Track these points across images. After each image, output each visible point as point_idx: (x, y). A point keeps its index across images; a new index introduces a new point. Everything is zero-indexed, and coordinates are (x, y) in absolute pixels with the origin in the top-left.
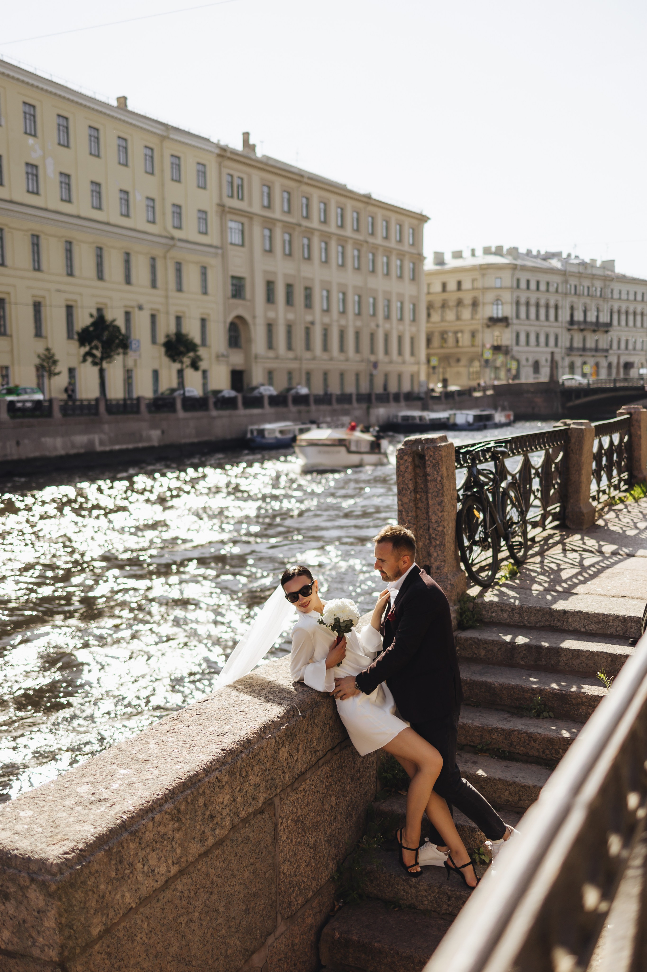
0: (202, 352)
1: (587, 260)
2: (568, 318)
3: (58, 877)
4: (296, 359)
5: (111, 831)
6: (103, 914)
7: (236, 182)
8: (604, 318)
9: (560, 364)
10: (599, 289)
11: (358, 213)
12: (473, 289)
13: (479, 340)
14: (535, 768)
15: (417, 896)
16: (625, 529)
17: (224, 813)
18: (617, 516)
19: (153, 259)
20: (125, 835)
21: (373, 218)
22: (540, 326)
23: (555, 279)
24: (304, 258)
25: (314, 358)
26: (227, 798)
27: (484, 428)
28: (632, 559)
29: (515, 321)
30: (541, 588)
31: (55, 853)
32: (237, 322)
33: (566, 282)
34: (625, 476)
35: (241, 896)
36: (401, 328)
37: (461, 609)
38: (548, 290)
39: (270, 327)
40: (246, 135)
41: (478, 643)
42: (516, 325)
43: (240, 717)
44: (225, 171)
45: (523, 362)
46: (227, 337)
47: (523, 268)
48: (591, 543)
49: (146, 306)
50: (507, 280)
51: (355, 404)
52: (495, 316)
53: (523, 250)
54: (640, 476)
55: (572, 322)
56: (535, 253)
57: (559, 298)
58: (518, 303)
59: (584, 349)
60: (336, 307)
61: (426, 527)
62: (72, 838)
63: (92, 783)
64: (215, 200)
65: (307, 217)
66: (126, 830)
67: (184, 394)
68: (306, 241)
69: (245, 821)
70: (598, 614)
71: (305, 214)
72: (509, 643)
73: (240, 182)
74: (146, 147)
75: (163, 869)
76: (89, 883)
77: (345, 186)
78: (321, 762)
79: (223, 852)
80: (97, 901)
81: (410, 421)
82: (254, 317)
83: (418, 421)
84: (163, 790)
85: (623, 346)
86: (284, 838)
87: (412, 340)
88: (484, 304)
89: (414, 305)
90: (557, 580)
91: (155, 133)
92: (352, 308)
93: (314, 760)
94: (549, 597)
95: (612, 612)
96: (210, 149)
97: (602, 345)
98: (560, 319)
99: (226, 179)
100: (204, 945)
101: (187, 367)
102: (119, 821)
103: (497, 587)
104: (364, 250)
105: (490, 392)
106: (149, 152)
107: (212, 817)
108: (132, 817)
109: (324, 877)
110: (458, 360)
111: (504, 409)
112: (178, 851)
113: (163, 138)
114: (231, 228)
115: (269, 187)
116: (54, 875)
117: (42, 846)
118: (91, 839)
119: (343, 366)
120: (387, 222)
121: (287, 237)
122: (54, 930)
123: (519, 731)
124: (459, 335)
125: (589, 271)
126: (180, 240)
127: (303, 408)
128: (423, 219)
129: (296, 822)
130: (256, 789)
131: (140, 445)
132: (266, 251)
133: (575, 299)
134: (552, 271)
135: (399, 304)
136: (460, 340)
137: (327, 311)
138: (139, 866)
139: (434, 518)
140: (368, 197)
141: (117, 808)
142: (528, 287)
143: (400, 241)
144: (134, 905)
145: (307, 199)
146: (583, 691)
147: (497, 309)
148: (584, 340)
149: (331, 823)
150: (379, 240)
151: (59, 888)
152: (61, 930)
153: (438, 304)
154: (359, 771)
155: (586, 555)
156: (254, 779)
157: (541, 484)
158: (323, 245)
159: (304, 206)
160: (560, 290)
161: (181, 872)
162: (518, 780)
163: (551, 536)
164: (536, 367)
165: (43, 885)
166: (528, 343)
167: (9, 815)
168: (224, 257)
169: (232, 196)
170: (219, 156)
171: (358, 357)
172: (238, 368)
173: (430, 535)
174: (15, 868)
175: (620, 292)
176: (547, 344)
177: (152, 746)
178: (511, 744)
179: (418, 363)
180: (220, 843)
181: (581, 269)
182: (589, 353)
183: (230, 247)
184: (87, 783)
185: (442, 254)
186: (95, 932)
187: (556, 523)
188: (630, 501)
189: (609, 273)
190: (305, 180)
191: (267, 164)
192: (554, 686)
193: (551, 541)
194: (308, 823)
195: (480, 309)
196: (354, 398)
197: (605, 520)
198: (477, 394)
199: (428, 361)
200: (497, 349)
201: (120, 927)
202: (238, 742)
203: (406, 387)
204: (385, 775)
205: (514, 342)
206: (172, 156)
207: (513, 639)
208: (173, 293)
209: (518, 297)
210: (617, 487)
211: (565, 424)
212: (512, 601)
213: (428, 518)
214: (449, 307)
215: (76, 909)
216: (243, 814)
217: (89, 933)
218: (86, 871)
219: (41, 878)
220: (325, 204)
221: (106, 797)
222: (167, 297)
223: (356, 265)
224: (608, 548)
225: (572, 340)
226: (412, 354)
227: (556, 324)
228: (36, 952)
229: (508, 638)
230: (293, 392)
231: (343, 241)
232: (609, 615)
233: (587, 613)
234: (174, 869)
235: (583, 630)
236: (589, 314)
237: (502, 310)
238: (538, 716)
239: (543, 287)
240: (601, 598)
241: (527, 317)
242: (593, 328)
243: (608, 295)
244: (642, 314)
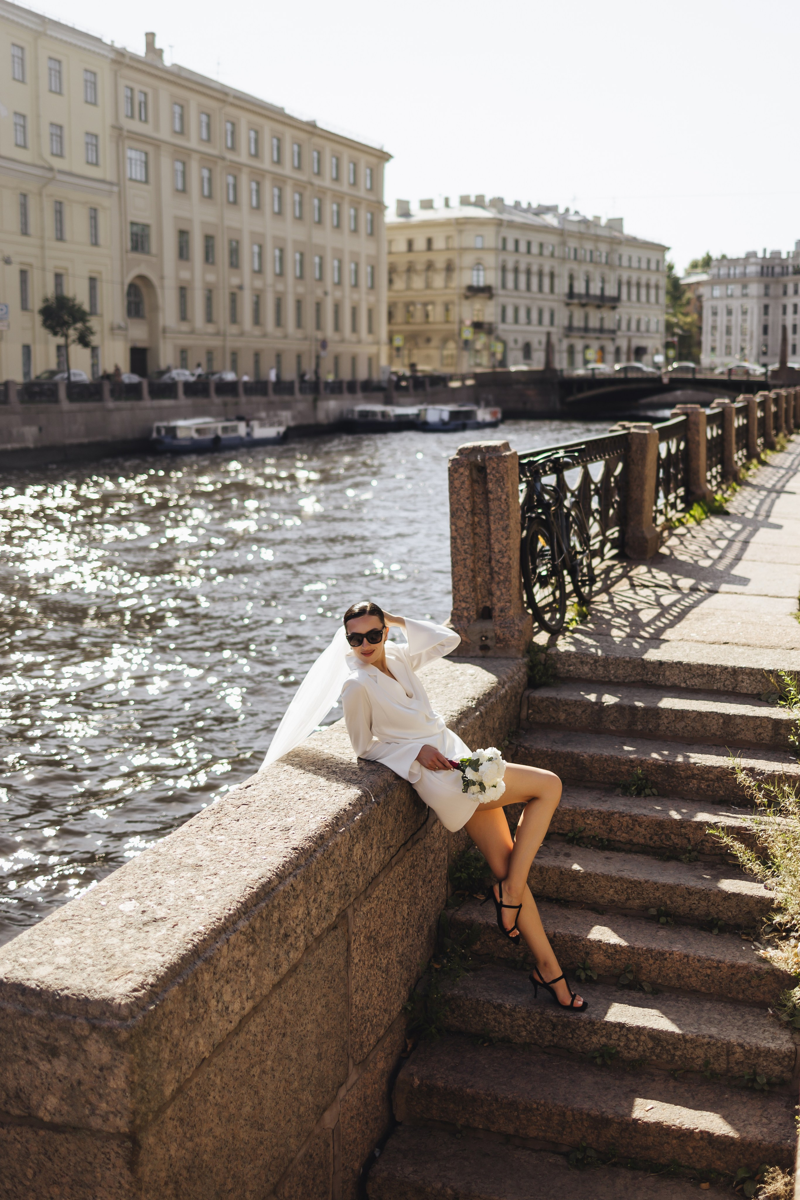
0: (93, 323)
1: (590, 217)
2: (566, 290)
3: (130, 1022)
4: (217, 334)
5: (183, 958)
6: (176, 1068)
7: (138, 97)
8: (611, 291)
9: (557, 347)
10: (604, 255)
11: (300, 146)
12: (448, 249)
13: (454, 315)
14: (641, 858)
15: (512, 1027)
16: (696, 558)
17: (299, 931)
18: (682, 543)
19: (24, 196)
20: (200, 964)
21: (319, 153)
22: (532, 299)
23: (551, 240)
24: (229, 202)
25: (242, 334)
26: (302, 910)
27: (463, 428)
28: (716, 597)
29: (501, 292)
30: (623, 635)
31: (122, 990)
32: (139, 283)
33: (564, 244)
34: (681, 491)
35: (313, 1038)
36: (355, 296)
37: (531, 661)
38: (541, 254)
39: (183, 292)
40: (150, 37)
41: (556, 704)
42: (502, 297)
43: (301, 806)
44: (122, 83)
45: (511, 344)
46: (126, 303)
47: (511, 224)
48: (662, 577)
49: (15, 259)
50: (490, 239)
51: (298, 395)
52: (475, 284)
53: (509, 201)
54: (699, 492)
55: (571, 294)
56: (524, 205)
57: (555, 263)
58: (504, 269)
59: (586, 329)
60: (271, 267)
61: (486, 559)
62: (137, 970)
63: (137, 899)
64: (109, 120)
65: (233, 148)
66: (199, 957)
67: (69, 378)
68: (231, 180)
69: (318, 939)
70: (702, 665)
71: (229, 144)
72: (596, 703)
73: (143, 99)
74: (14, 45)
75: (236, 1006)
76: (163, 1028)
77: (282, 109)
78: (394, 861)
79: (297, 981)
80: (171, 1051)
81: (370, 418)
82: (162, 278)
83: (379, 418)
84: (235, 904)
85: (633, 326)
86: (356, 961)
87: (370, 313)
88: (461, 269)
89: (373, 268)
90: (637, 625)
91: (27, 27)
92: (292, 270)
93: (388, 858)
94: (636, 646)
95: (718, 663)
96: (102, 52)
97: (609, 324)
98: (557, 290)
99: (123, 93)
100: (277, 1103)
101: (74, 341)
102: (190, 946)
103: (568, 634)
104: (307, 194)
105: (470, 382)
106: (18, 52)
107: (286, 936)
108: (205, 940)
109: (396, 1007)
110: (428, 340)
111: (488, 405)
112: (253, 982)
113: (38, 35)
114: (131, 159)
115: (182, 107)
116: (123, 1019)
117: (100, 984)
118: (161, 971)
119: (280, 345)
120: (338, 159)
121: (206, 173)
122: (124, 1091)
123: (620, 813)
124: (430, 308)
125: (592, 231)
126: (61, 172)
127: (229, 399)
128: (384, 157)
129: (369, 938)
130: (329, 898)
131: (9, 446)
132: (177, 190)
133: (575, 266)
134: (547, 229)
135: (353, 266)
136: (432, 314)
137: (260, 272)
138: (213, 1002)
139: (496, 547)
140: (312, 125)
141: (183, 929)
142: (517, 249)
143: (355, 184)
144: (207, 1055)
145: (233, 124)
146: (692, 761)
147: (478, 276)
148: (586, 318)
149: (402, 940)
150: (327, 182)
151: (132, 1036)
152: (133, 1092)
153: (402, 267)
154: (430, 871)
155: (660, 591)
156: (329, 885)
157: (600, 503)
158: (254, 186)
159: (229, 133)
160: (556, 254)
161: (255, 1009)
162: (626, 874)
163: (610, 569)
164: (527, 351)
165: (110, 1034)
166: (516, 320)
167: (39, 945)
168: (121, 197)
169: (132, 117)
170: (114, 61)
171: (299, 334)
172: (140, 345)
173: (492, 569)
174: (67, 1013)
175: (630, 259)
176: (540, 322)
177: (199, 847)
178: (611, 830)
179: (377, 343)
180: (294, 969)
181: (582, 228)
182: (592, 335)
183: (129, 184)
184: (130, 899)
185: (407, 203)
186: (168, 1091)
187: (615, 552)
188: (691, 523)
189: (616, 234)
190: (231, 100)
191: (179, 76)
192: (655, 755)
193: (612, 575)
194: (381, 940)
195: (455, 275)
196: (297, 386)
197: (668, 547)
198: (455, 384)
199: (391, 340)
200: (478, 326)
201: (193, 1084)
202: (309, 839)
203: (362, 374)
204: (458, 875)
205: (499, 318)
206: (51, 58)
207: (599, 698)
208: (51, 243)
209: (504, 261)
210: (674, 506)
211: (624, 428)
212: (593, 650)
213: (490, 547)
214: (416, 271)
215: (149, 1062)
216: (317, 932)
217: (162, 1092)
218: (160, 1012)
219: (105, 1025)
220: (257, 132)
221: (163, 915)
222: (42, 247)
223: (297, 214)
224: (685, 583)
225: (571, 318)
226: (370, 330)
227: (551, 297)
228: (96, 1123)
229: (592, 697)
230: (216, 377)
231: (280, 182)
232: (716, 666)
233: (688, 665)
234: (249, 1005)
235: (683, 685)
236: (592, 285)
237: (485, 277)
238: (639, 794)
239: (535, 249)
240: (700, 645)
241: (516, 287)
242: (597, 302)
243: (617, 262)
244: (657, 287)
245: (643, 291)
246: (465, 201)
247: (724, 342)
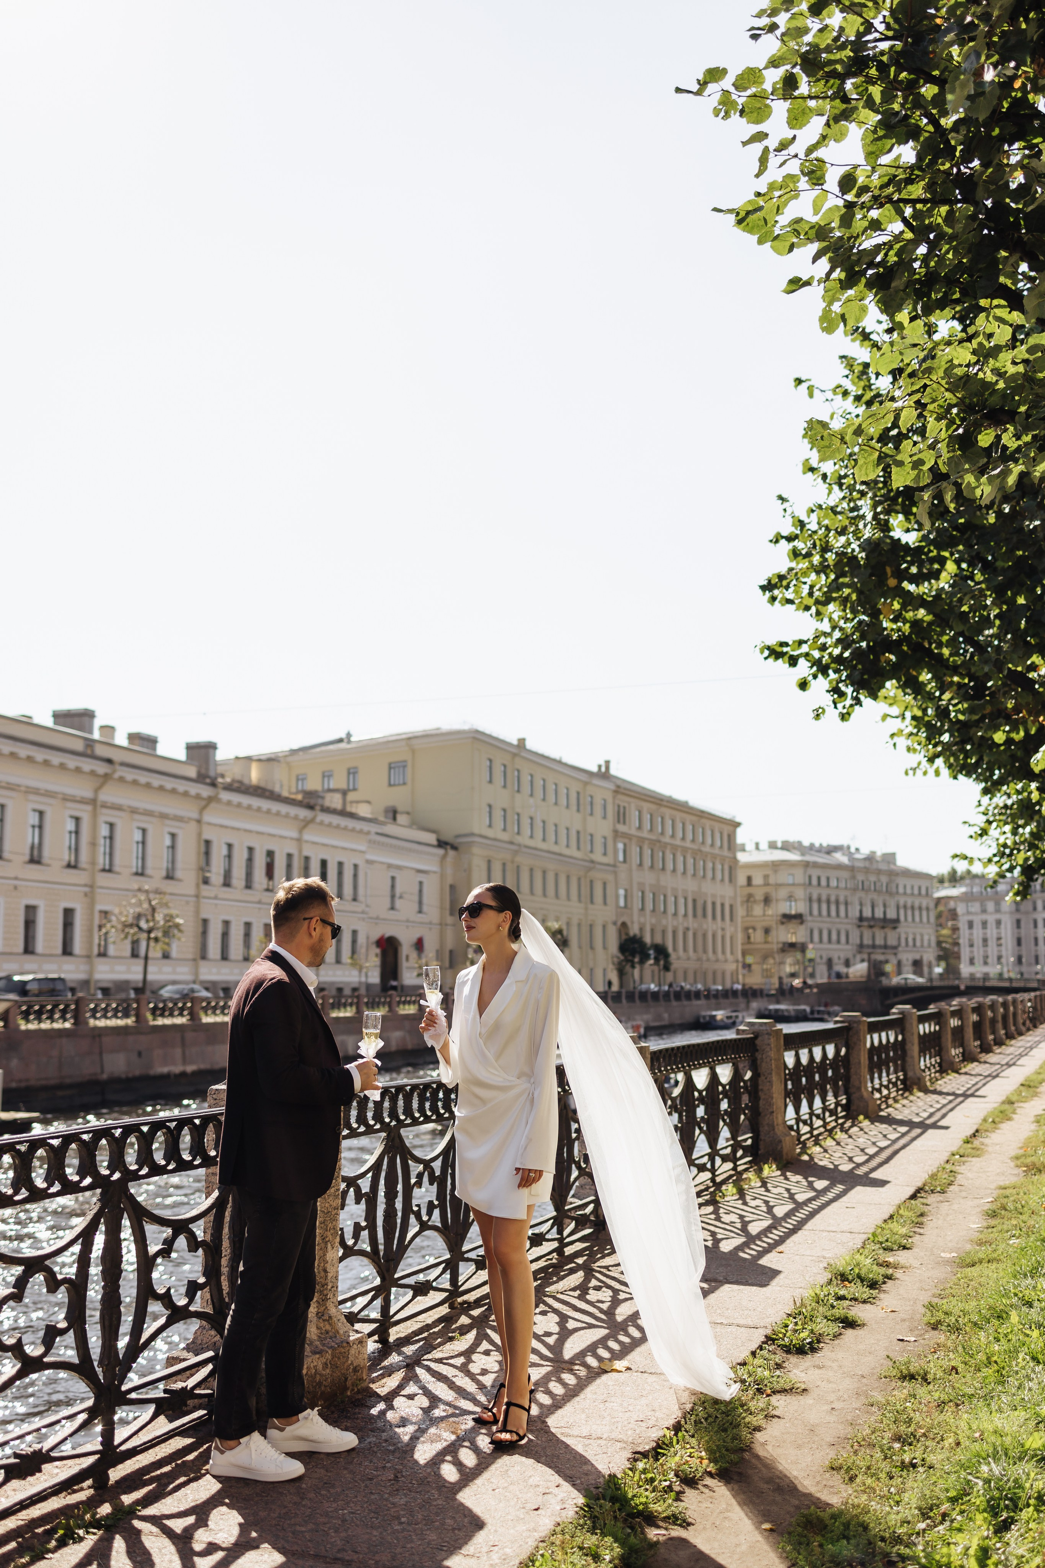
1: (868, 853)
2: (858, 915)
8: (891, 914)
9: (853, 962)
10: (885, 884)
11: (693, 826)
12: (765, 885)
13: (772, 937)
21: (703, 829)
22: (832, 923)
23: (845, 875)
29: (809, 918)
33: (853, 877)
38: (838, 887)
42: (810, 921)
45: (818, 960)
47: (815, 865)
50: (799, 876)
52: (788, 912)
53: (807, 844)
55: (861, 919)
56: (818, 846)
57: (848, 893)
58: (810, 900)
59: (874, 946)
85: (910, 942)
87: (733, 938)
88: (777, 900)
91: (582, 781)
97: (892, 941)
98: (850, 915)
99: (616, 809)
124: (751, 931)
125: (875, 866)
128: (735, 825)
133: (863, 895)
134: (840, 867)
136: (752, 936)
142: (819, 884)
147: (791, 906)
148: (874, 937)
150: (707, 848)
158: (672, 856)
160: (850, 886)
164: (831, 965)
166: (821, 941)
170: (615, 791)
175: (905, 887)
176: (839, 942)
181: (867, 864)
182: (879, 950)
189: (892, 867)
195: (772, 905)
200: (793, 947)
205: (809, 939)
209: (810, 894)
225: (862, 937)
227: (847, 921)
236: (877, 910)
237: (796, 906)
241: (820, 914)
242: (881, 924)
243: (894, 890)
244: (928, 909)
245: (917, 913)
246: (773, 845)
247: (981, 953)
